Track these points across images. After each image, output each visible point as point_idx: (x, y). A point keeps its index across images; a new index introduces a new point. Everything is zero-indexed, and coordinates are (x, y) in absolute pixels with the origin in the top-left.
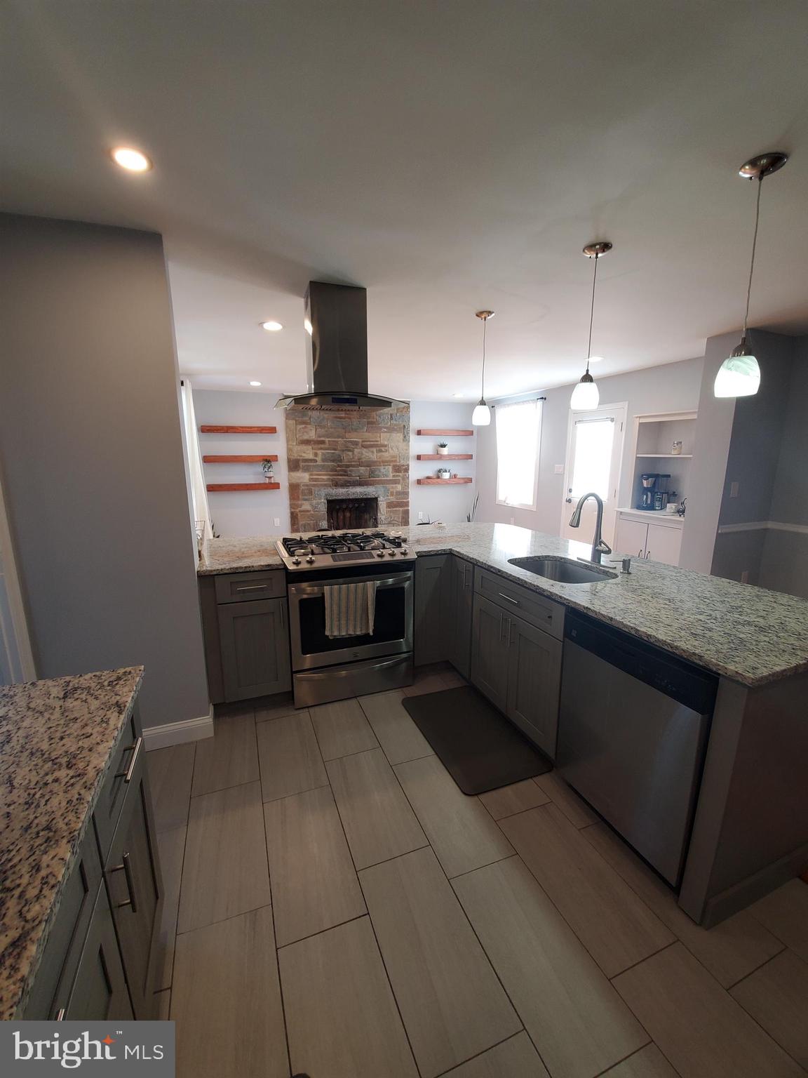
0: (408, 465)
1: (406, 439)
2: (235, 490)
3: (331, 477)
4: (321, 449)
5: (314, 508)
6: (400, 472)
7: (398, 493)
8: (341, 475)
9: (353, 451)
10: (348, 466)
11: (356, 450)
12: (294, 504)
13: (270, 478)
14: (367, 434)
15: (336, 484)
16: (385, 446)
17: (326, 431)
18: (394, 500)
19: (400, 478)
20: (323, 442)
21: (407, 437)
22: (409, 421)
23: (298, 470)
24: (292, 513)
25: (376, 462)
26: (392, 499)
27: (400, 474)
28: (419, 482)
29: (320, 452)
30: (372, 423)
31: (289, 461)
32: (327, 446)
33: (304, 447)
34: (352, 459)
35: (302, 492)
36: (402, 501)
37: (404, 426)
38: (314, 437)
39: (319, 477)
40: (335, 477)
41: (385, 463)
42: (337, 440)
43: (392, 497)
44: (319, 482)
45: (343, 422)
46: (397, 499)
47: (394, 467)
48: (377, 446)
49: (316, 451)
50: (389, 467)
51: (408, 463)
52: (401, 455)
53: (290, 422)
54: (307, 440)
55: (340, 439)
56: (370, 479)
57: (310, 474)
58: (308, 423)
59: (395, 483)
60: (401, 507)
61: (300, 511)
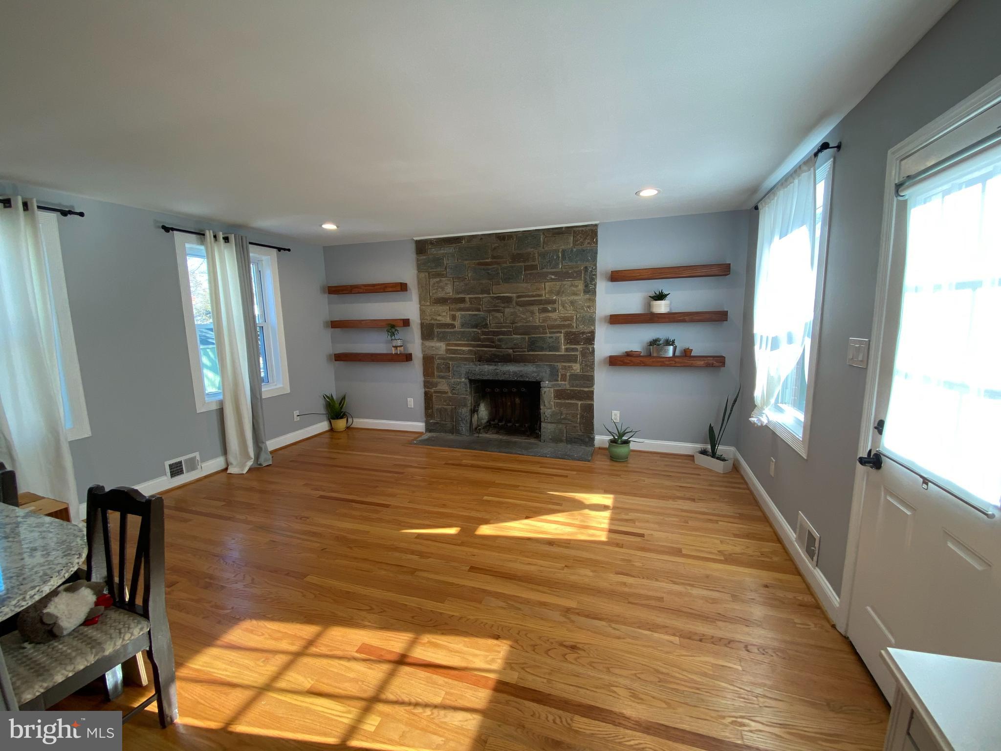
0: (593, 333)
1: (590, 290)
2: (360, 360)
3: (474, 349)
4: (460, 309)
5: (453, 388)
6: (578, 343)
7: (574, 377)
8: (486, 346)
9: (503, 313)
10: (496, 334)
11: (508, 310)
12: (429, 382)
13: (396, 347)
14: (524, 285)
15: (481, 359)
16: (554, 302)
17: (466, 285)
18: (568, 387)
19: (578, 353)
20: (462, 300)
21: (592, 286)
22: (596, 258)
23: (433, 339)
24: (426, 394)
25: (537, 327)
26: (565, 385)
27: (578, 347)
28: (615, 361)
29: (458, 314)
30: (534, 267)
31: (422, 325)
32: (468, 305)
33: (439, 308)
34: (502, 324)
35: (438, 368)
36: (580, 390)
37: (586, 268)
38: (451, 294)
39: (459, 348)
40: (478, 349)
41: (551, 329)
42: (481, 296)
43: (563, 383)
44: (458, 355)
45: (489, 270)
46: (573, 387)
47: (567, 335)
48: (540, 302)
49: (454, 313)
50: (558, 335)
51: (593, 328)
52: (580, 316)
53: (423, 275)
54: (443, 298)
55: (486, 295)
56: (530, 353)
57: (448, 344)
58: (443, 275)
59: (570, 361)
60: (580, 399)
61: (435, 392)
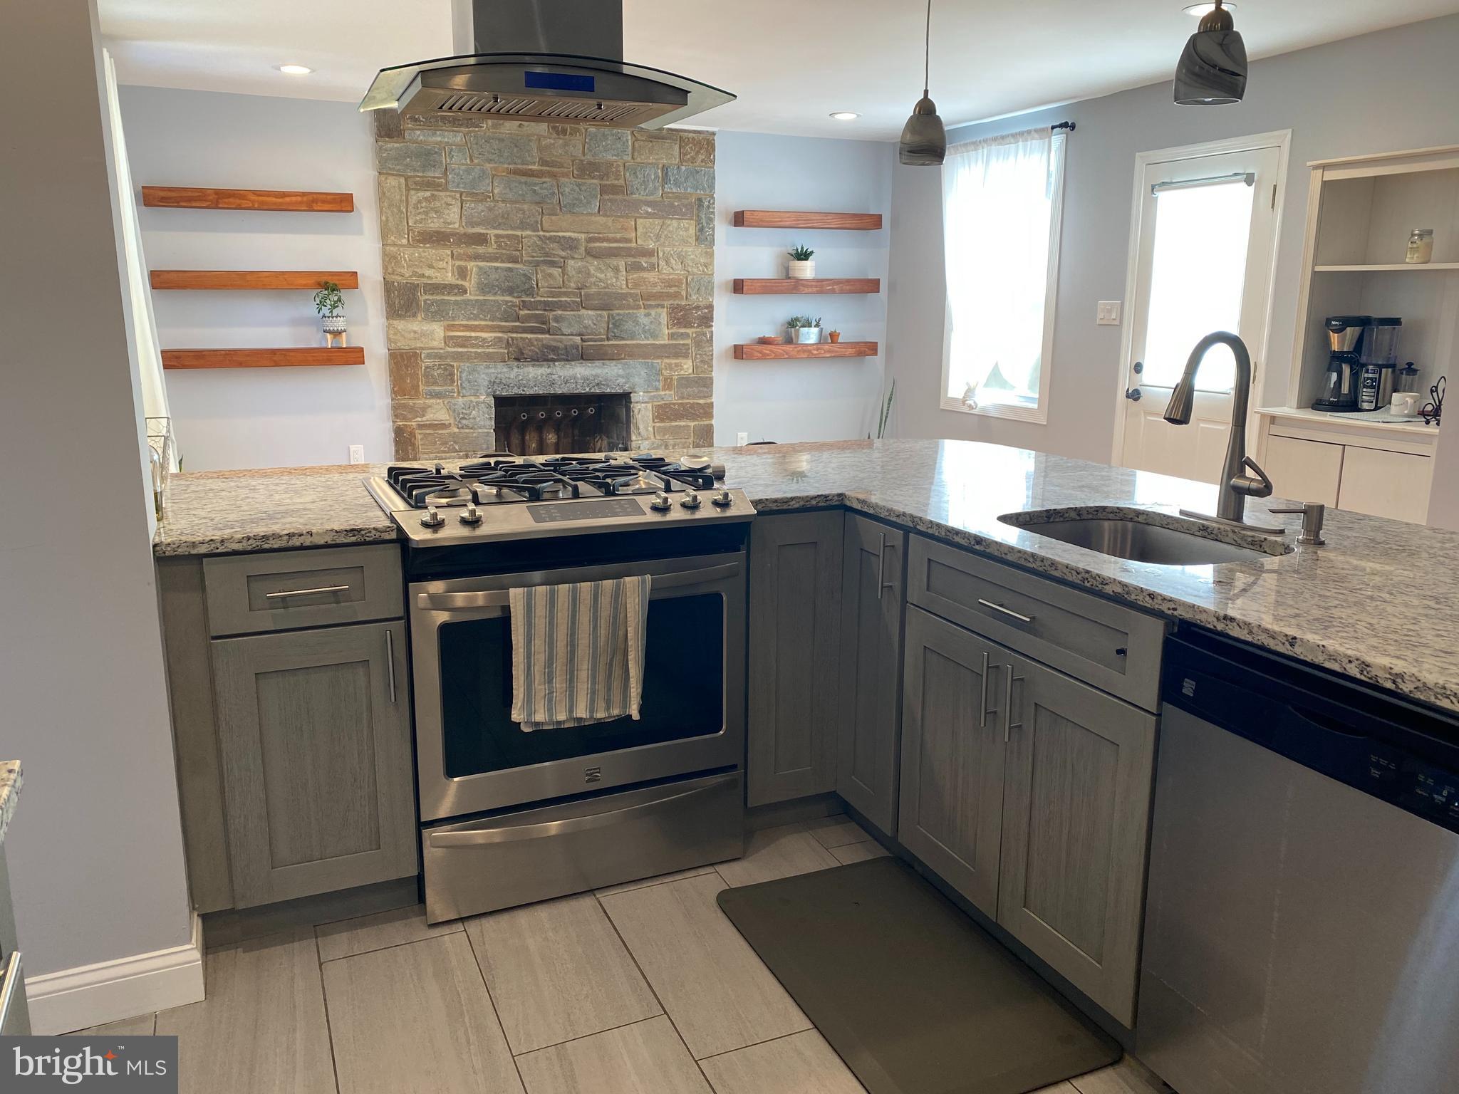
0: (710, 307)
1: (704, 237)
2: (240, 365)
3: (505, 336)
4: (477, 257)
5: (461, 417)
6: (688, 325)
7: (686, 382)
8: (532, 330)
9: (563, 267)
10: (549, 306)
11: (571, 262)
12: (404, 406)
13: (337, 334)
14: (601, 220)
15: (519, 355)
16: (650, 253)
17: (490, 209)
18: (675, 399)
19: (688, 341)
20: (481, 239)
21: (708, 232)
22: (712, 187)
23: (414, 315)
24: (398, 432)
25: (624, 297)
26: (669, 396)
27: (689, 331)
28: (739, 352)
29: (472, 265)
30: (615, 190)
31: (388, 287)
32: (492, 249)
33: (430, 252)
34: (561, 288)
35: (426, 375)
36: (694, 403)
37: (700, 200)
38: (457, 226)
39: (473, 334)
40: (514, 335)
41: (648, 300)
42: (519, 233)
43: (667, 392)
44: (473, 348)
45: (536, 184)
46: (683, 398)
47: (673, 310)
48: (628, 253)
49: (462, 263)
50: (659, 310)
51: (711, 300)
52: (693, 279)
53: (392, 181)
54: (438, 233)
55: (529, 233)
56: (611, 343)
57: (448, 326)
58: (439, 185)
59: (677, 355)
60: (694, 417)
61: (421, 426)
